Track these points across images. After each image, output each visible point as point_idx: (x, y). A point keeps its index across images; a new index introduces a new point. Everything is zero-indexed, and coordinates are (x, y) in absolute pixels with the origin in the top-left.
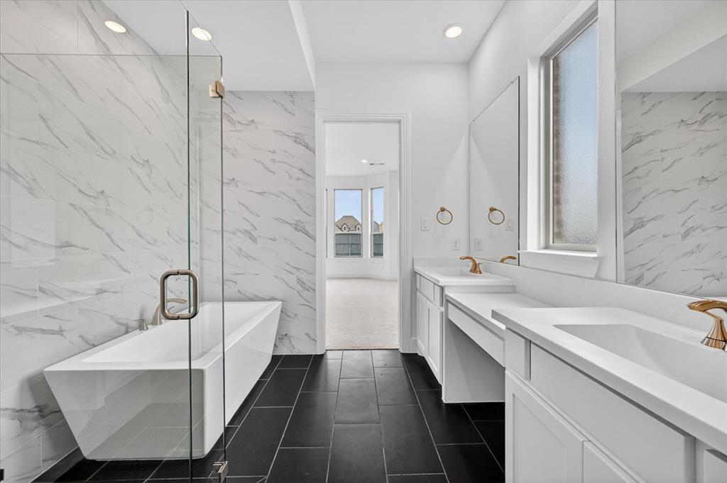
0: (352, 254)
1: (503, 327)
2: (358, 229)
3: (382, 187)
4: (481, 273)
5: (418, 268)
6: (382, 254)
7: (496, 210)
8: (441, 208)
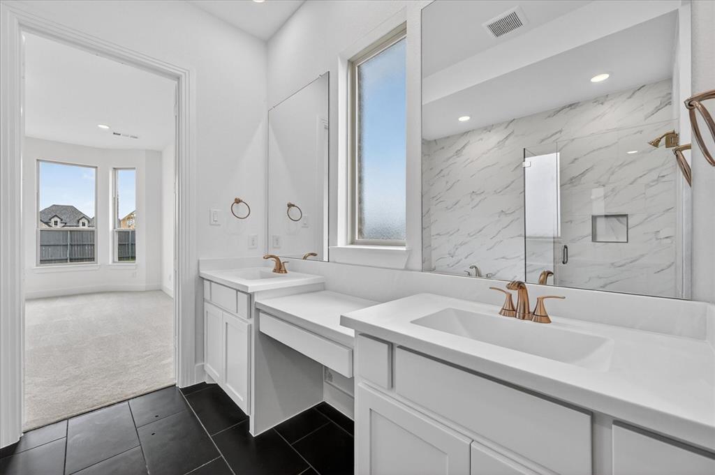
0: (71, 260)
1: (350, 332)
2: (84, 225)
3: (134, 168)
4: (286, 272)
5: (205, 272)
6: (133, 258)
7: (294, 206)
8: (236, 199)
